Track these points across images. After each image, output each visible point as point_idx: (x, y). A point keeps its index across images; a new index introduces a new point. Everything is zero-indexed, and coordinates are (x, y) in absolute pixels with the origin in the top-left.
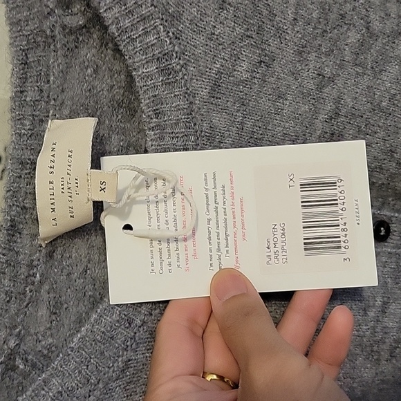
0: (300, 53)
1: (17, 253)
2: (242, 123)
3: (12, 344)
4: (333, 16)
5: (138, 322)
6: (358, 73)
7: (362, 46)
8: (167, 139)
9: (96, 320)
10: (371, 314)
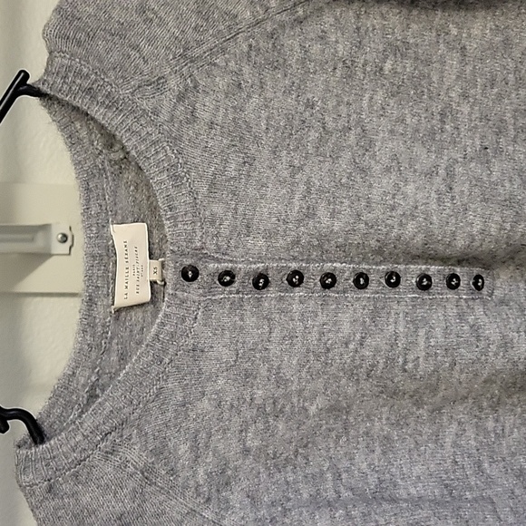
0: (274, 153)
1: (95, 317)
2: (236, 209)
3: (93, 379)
4: (296, 123)
5: (167, 360)
6: (320, 161)
7: (321, 141)
8: (180, 226)
9: (136, 360)
10: (351, 346)
